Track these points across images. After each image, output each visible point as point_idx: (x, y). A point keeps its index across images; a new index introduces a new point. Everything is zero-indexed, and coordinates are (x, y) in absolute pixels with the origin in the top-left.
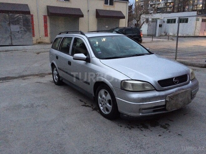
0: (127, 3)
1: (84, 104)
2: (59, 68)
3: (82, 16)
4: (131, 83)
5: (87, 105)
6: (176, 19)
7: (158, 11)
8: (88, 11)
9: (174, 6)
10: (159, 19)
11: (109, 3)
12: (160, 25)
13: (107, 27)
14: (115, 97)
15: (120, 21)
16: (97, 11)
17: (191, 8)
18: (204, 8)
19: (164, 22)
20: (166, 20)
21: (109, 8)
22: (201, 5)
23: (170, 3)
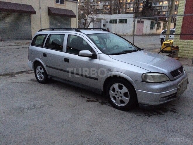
0: (77, 3)
1: (88, 99)
2: (47, 66)
3: (35, 13)
4: (152, 75)
5: (91, 99)
6: (117, 20)
7: (98, 12)
8: (40, 8)
9: (110, 8)
10: (102, 19)
11: (60, 2)
12: (104, 24)
13: (59, 24)
14: (135, 89)
15: (71, 20)
16: (49, 9)
17: (124, 10)
18: (134, 11)
19: (107, 22)
20: (109, 20)
21: (60, 6)
22: (132, 9)
23: (107, 5)
